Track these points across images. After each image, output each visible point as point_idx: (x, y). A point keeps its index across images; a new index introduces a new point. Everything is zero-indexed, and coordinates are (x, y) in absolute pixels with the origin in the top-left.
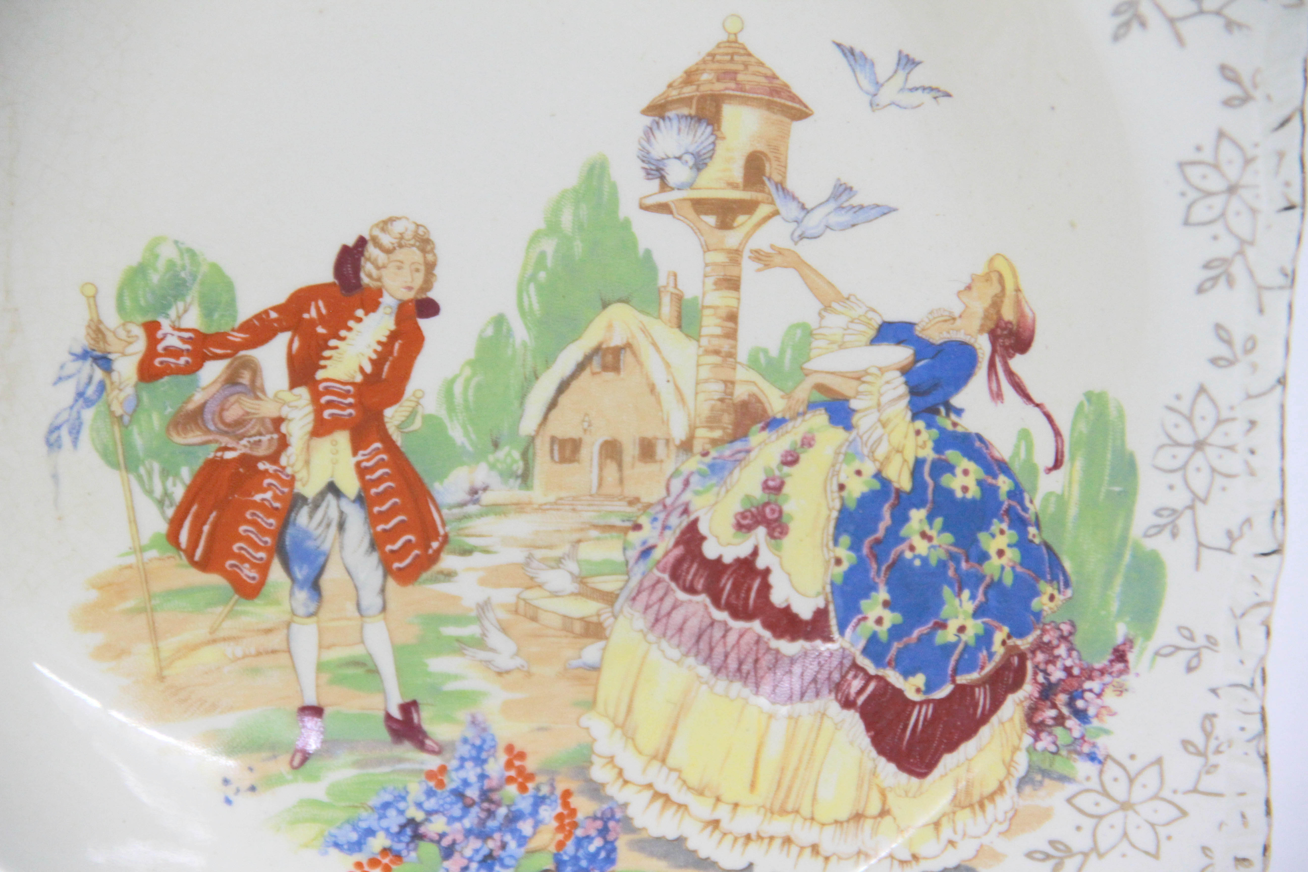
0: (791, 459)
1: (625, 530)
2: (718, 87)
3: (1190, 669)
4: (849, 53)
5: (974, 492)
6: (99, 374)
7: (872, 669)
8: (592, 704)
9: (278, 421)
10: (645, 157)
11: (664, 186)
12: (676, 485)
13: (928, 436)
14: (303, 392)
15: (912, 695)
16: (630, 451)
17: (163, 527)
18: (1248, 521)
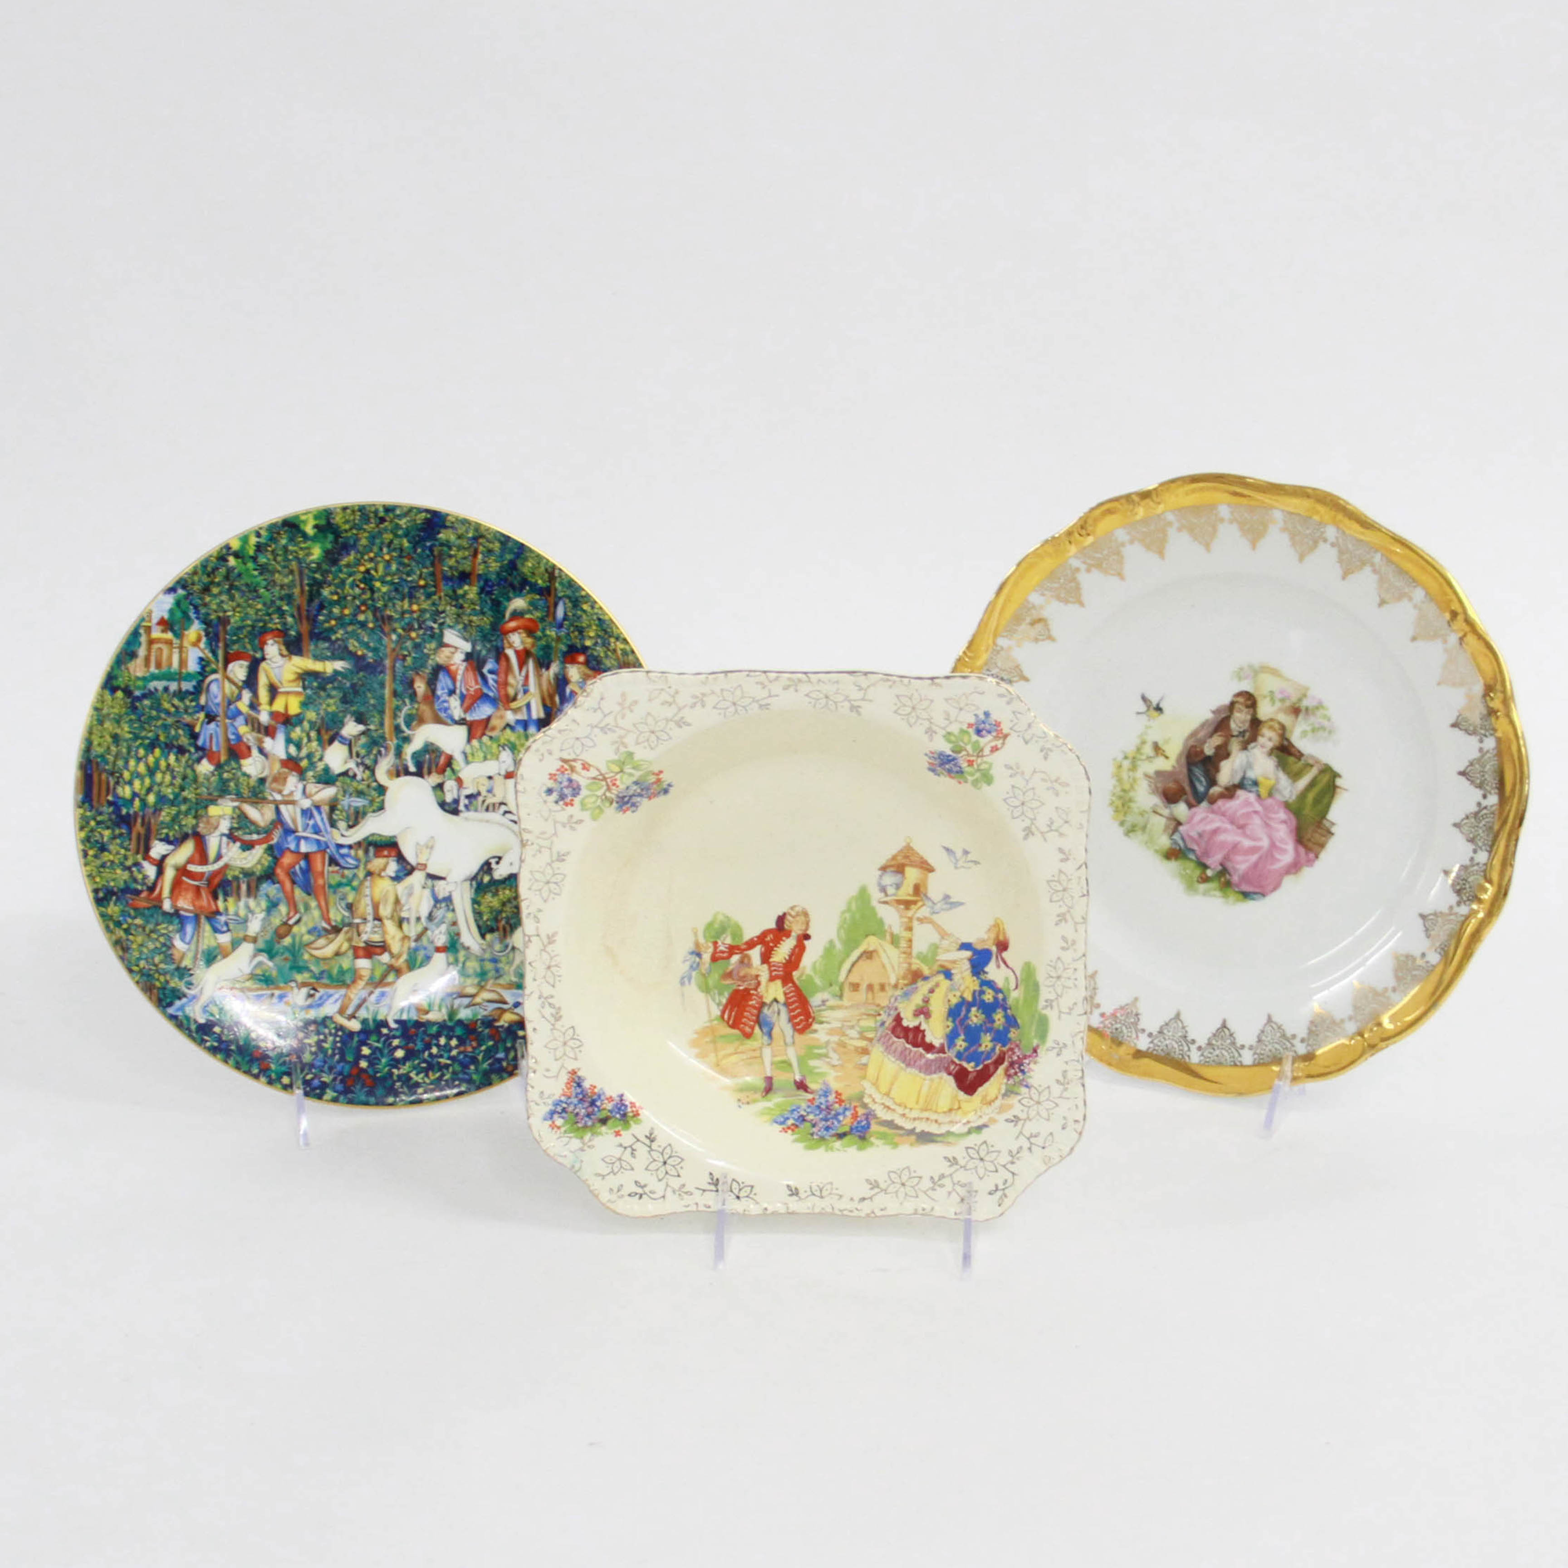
0: (932, 991)
1: (875, 1016)
2: (903, 861)
3: (1058, 1055)
4: (948, 850)
5: (991, 1000)
6: (698, 959)
7: (957, 1061)
8: (864, 1077)
9: (757, 976)
10: (879, 884)
11: (886, 895)
12: (893, 1000)
13: (977, 982)
14: (765, 966)
15: (970, 1069)
16: (877, 988)
17: (719, 1013)
18: (1075, 1004)
